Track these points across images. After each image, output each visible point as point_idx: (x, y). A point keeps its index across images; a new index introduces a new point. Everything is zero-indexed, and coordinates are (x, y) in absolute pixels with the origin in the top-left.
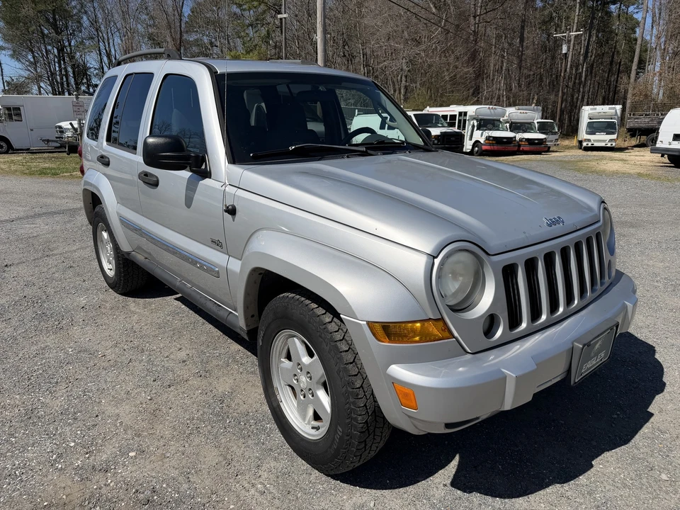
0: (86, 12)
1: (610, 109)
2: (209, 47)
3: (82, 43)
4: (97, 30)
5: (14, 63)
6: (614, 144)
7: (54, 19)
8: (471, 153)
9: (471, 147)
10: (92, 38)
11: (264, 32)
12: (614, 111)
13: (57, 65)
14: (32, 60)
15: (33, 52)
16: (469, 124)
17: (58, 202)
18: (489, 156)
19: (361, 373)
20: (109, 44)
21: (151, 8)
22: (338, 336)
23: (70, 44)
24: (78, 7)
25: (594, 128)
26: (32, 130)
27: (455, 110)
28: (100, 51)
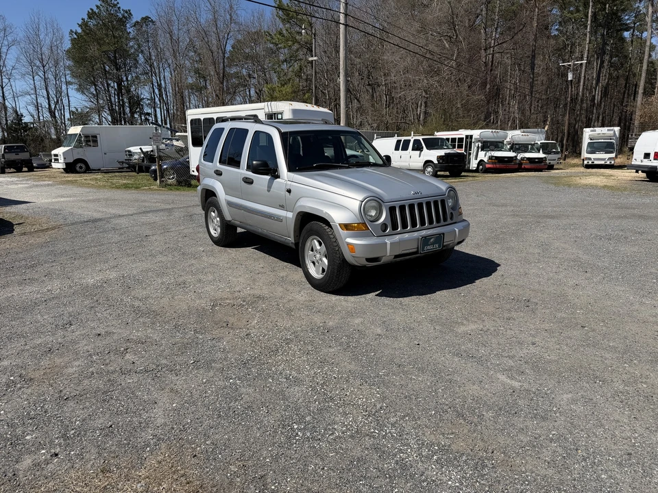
0: (142, 52)
1: (608, 130)
2: (248, 79)
3: (137, 77)
4: (151, 66)
5: (79, 96)
6: (613, 162)
7: (115, 57)
8: (477, 171)
9: (476, 166)
10: (147, 73)
11: (296, 66)
12: (612, 132)
13: (116, 97)
14: (95, 92)
15: (95, 85)
16: (475, 145)
17: (154, 205)
18: (492, 173)
19: (338, 245)
20: (160, 78)
21: (198, 47)
22: (330, 233)
23: (127, 79)
24: (136, 46)
25: (594, 148)
26: (105, 154)
27: (462, 133)
28: (152, 84)
